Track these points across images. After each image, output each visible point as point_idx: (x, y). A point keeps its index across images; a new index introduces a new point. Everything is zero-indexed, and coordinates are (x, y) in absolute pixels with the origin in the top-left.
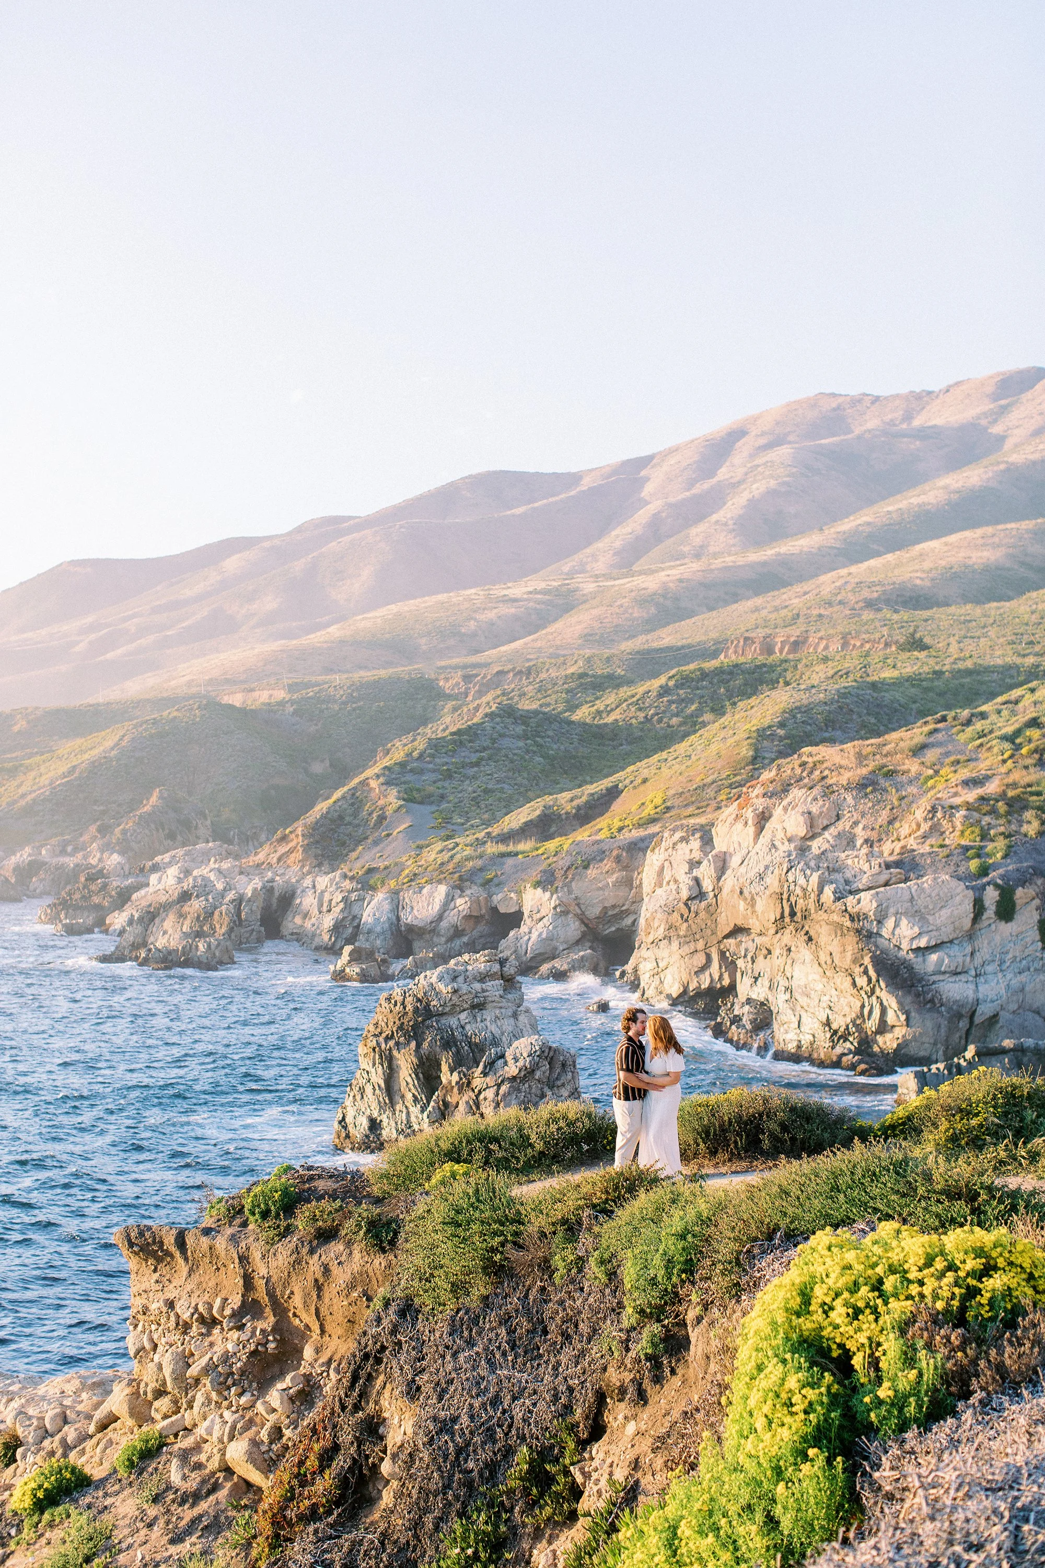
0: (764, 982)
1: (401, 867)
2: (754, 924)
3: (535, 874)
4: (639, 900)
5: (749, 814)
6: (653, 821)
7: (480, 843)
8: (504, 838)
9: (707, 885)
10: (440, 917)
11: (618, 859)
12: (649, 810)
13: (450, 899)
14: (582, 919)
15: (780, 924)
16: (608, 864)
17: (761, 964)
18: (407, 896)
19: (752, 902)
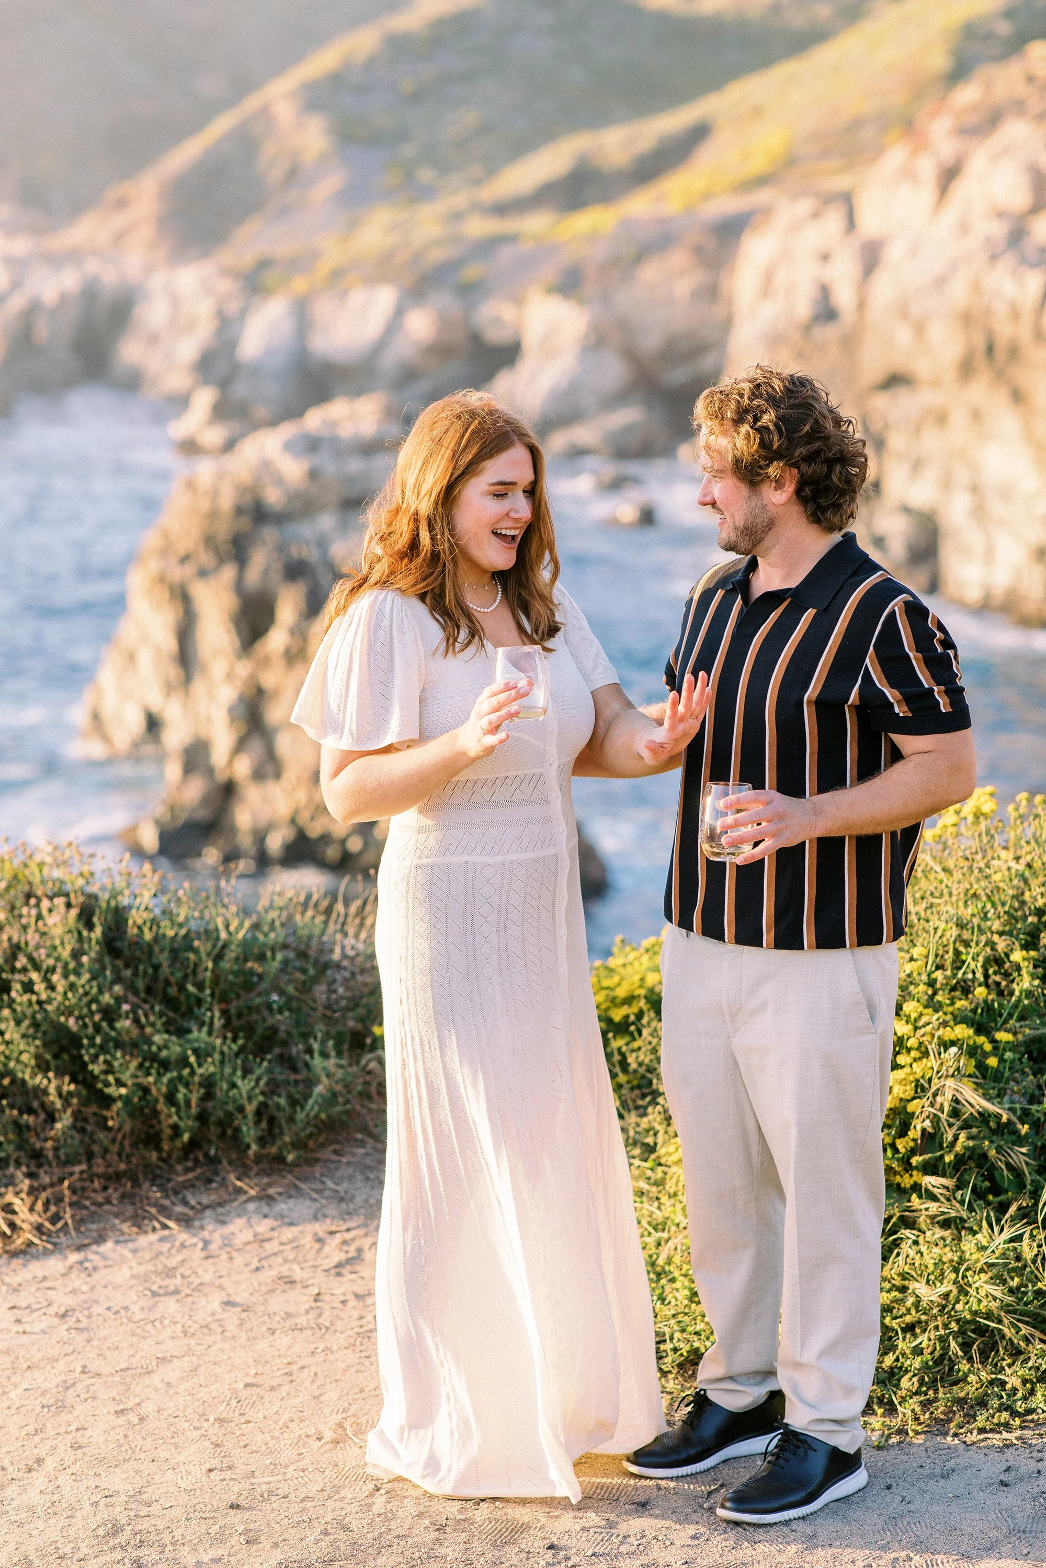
0: (931, 475)
1: (315, 256)
2: (922, 367)
3: (550, 272)
4: (727, 324)
5: (927, 168)
6: (761, 181)
7: (457, 216)
8: (503, 209)
9: (844, 298)
10: (380, 346)
11: (699, 251)
12: (758, 164)
13: (399, 313)
14: (631, 355)
15: (966, 369)
16: (678, 258)
17: (931, 441)
18: (323, 309)
19: (920, 329)
